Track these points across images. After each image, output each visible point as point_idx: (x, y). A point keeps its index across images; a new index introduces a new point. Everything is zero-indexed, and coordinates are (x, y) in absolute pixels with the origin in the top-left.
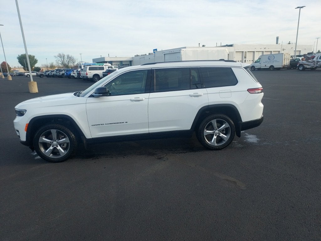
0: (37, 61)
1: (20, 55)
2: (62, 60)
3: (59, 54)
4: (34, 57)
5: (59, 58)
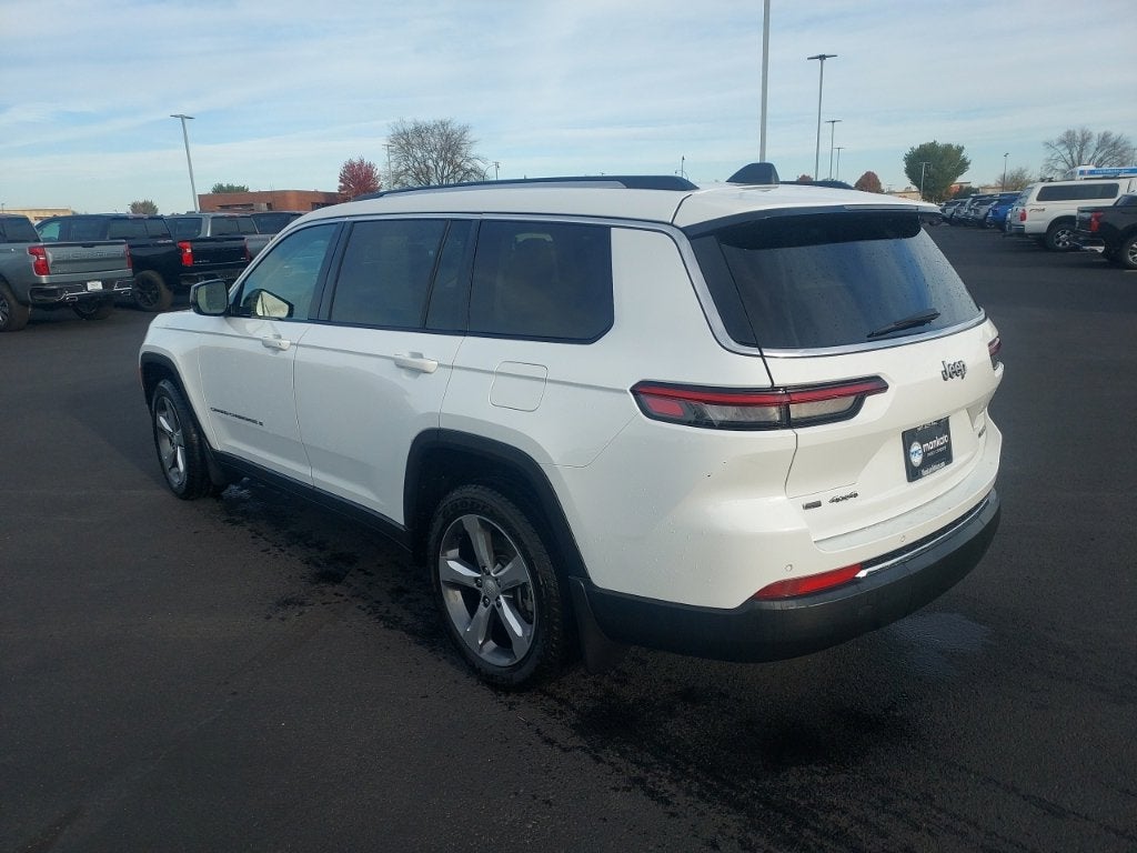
0: (969, 163)
1: (917, 147)
2: (1075, 154)
3: (1068, 133)
4: (960, 150)
5: (1061, 148)
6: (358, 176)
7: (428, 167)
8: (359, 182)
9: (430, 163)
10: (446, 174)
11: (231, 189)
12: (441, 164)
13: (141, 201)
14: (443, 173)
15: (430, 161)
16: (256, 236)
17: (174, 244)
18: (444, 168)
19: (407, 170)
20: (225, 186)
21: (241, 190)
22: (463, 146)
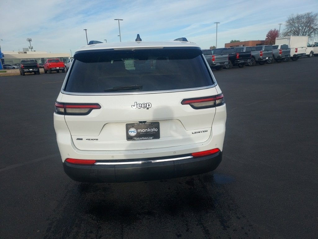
6: (273, 34)
7: (299, 29)
8: (273, 36)
9: (300, 28)
10: (306, 31)
11: (235, 41)
12: (304, 28)
13: (213, 46)
14: (305, 30)
15: (300, 27)
16: (255, 52)
17: (235, 54)
18: (305, 29)
19: (291, 31)
20: (234, 40)
21: (238, 41)
22: (315, 21)
